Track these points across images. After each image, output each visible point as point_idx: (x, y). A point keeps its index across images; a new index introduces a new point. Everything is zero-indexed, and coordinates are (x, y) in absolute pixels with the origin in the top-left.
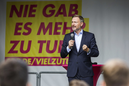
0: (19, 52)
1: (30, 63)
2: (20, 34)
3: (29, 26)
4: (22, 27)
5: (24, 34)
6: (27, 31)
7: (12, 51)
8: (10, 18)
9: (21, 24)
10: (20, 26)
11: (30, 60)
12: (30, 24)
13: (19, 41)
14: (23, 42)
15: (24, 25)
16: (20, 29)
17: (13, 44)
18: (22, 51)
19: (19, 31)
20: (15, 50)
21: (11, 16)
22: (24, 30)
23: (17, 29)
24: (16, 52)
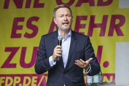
0: (18, 65)
1: (35, 83)
2: (19, 36)
3: (34, 23)
4: (24, 24)
5: (27, 36)
6: (30, 32)
7: (7, 64)
8: (5, 10)
9: (22, 19)
10: (20, 24)
11: (35, 79)
12: (36, 19)
13: (18, 48)
14: (24, 50)
15: (26, 20)
16: (21, 28)
17: (9, 53)
18: (23, 64)
19: (18, 32)
20: (12, 62)
21: (6, 6)
22: (26, 30)
23: (16, 27)
24: (14, 66)
